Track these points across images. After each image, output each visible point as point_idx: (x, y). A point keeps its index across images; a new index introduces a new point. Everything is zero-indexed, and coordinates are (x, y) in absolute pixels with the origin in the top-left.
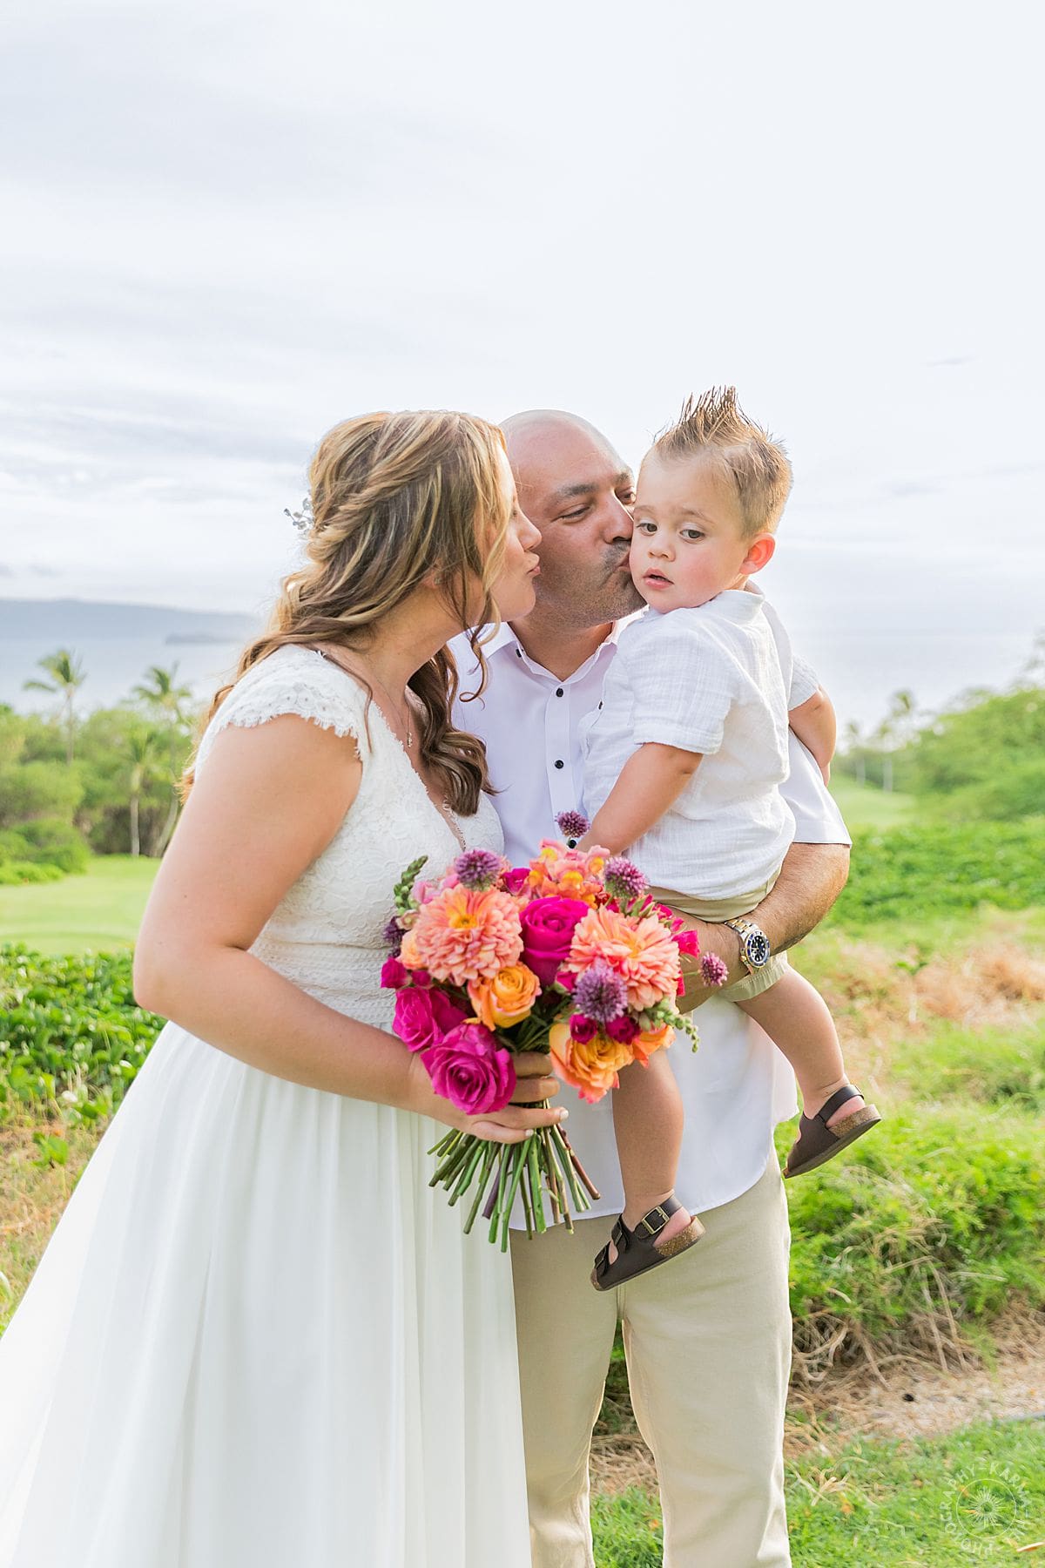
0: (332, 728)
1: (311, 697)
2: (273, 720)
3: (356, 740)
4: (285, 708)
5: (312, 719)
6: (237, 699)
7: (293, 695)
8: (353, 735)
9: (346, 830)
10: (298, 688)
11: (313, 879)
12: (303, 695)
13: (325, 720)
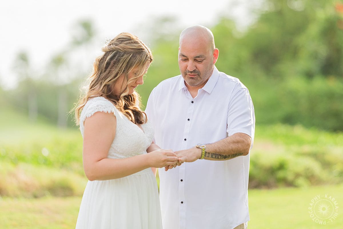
0: (107, 112)
1: (101, 107)
2: (95, 114)
3: (113, 113)
4: (96, 111)
5: (103, 111)
6: (85, 112)
7: (97, 108)
8: (112, 112)
9: (117, 132)
10: (98, 106)
11: (113, 144)
12: (99, 107)
13: (105, 110)
